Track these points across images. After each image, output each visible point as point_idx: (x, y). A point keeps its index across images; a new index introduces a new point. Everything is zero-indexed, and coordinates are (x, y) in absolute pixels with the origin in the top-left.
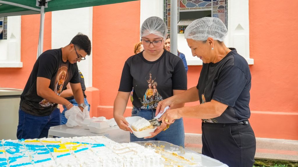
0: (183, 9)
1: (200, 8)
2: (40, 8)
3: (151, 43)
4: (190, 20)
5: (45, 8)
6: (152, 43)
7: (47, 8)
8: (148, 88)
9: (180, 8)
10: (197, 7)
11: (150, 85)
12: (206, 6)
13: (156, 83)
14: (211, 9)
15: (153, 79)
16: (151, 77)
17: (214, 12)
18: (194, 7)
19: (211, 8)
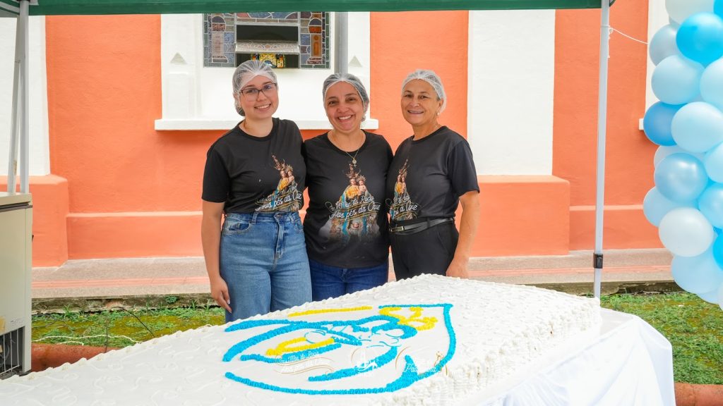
0: (243, 20)
1: (277, 21)
2: (18, 6)
3: (259, 91)
4: (254, 42)
5: (30, 6)
6: (261, 90)
7: (37, 6)
8: (281, 177)
9: (238, 18)
10: (271, 17)
11: (282, 172)
12: (287, 18)
13: (289, 167)
14: (298, 25)
15: (281, 162)
16: (276, 161)
17: (302, 30)
18: (265, 18)
19: (296, 22)
